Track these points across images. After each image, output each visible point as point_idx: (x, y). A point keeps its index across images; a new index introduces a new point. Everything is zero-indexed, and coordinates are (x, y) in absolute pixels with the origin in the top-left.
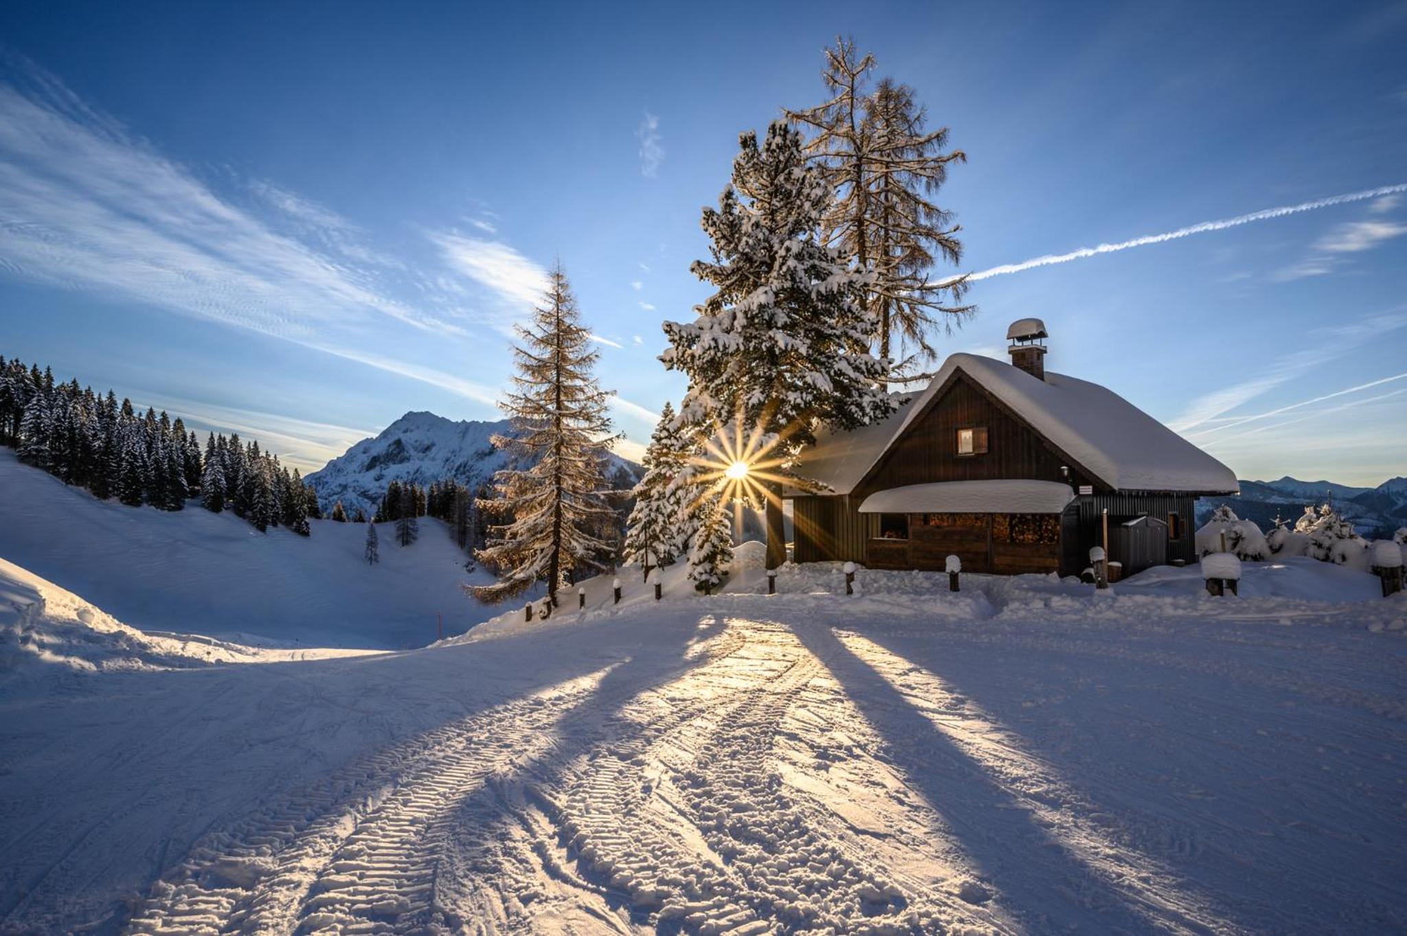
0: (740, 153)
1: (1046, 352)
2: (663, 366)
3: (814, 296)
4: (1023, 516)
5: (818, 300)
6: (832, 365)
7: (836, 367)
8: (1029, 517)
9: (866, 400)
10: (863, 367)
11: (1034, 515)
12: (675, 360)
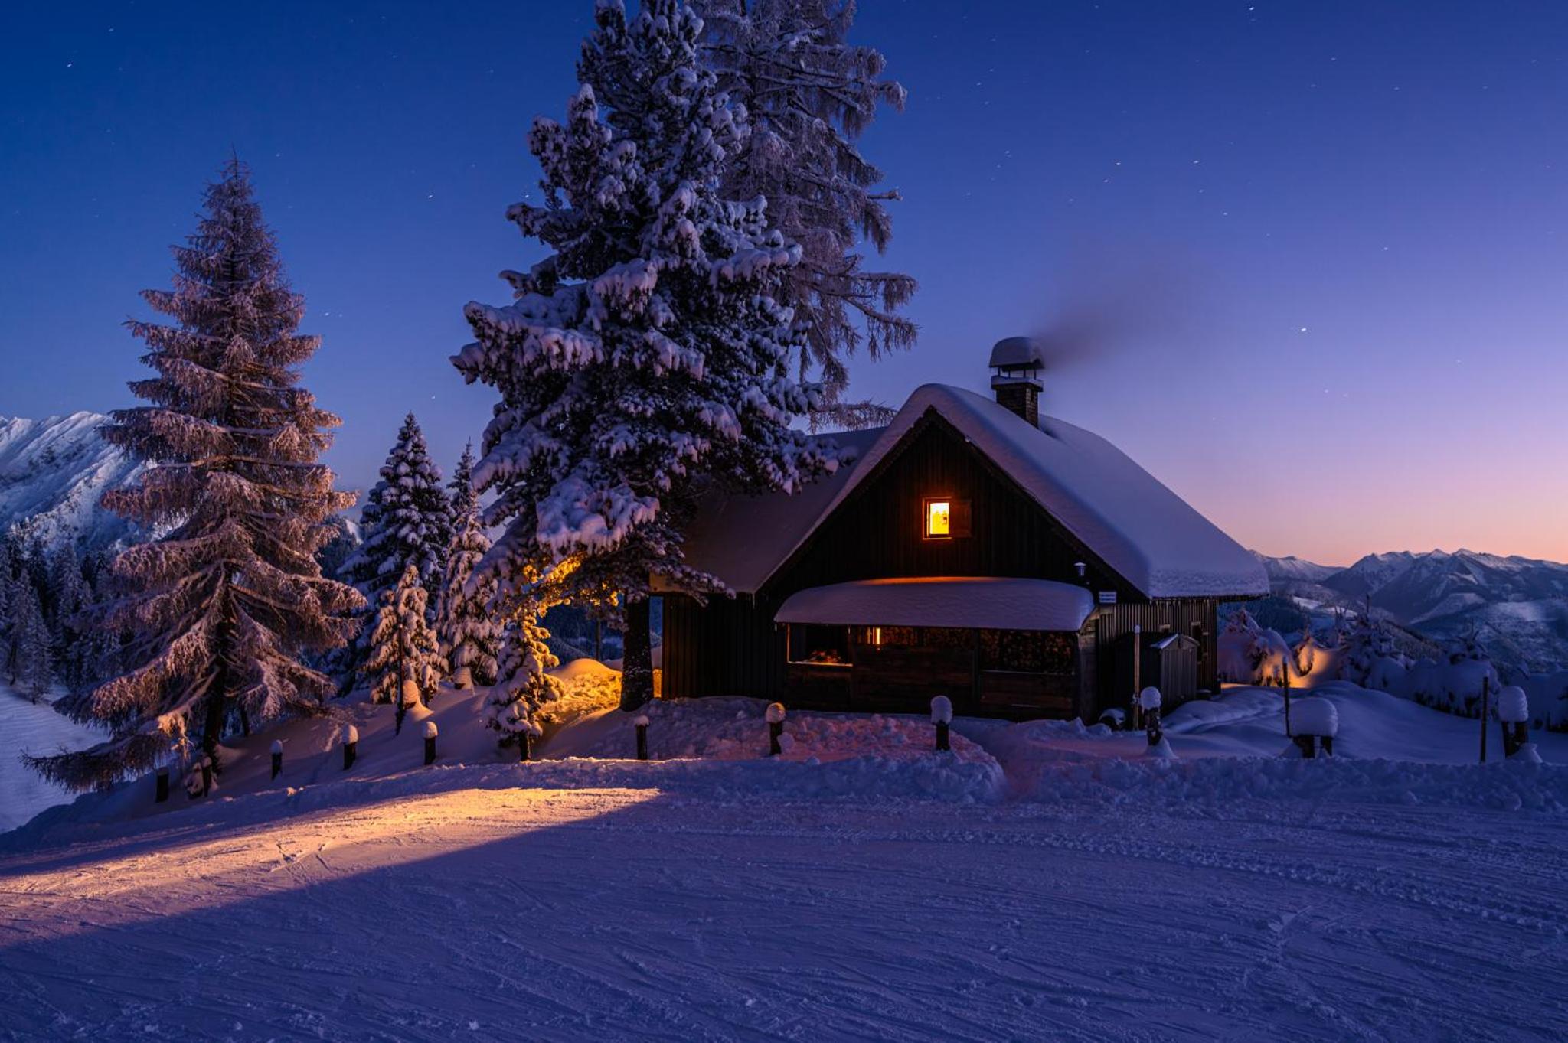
0: (593, 30)
1: (1041, 390)
2: (460, 378)
3: (713, 280)
4: (1018, 632)
5: (719, 288)
6: (739, 394)
7: (746, 396)
8: (1028, 635)
9: (788, 451)
10: (781, 397)
11: (1034, 632)
12: (481, 367)
